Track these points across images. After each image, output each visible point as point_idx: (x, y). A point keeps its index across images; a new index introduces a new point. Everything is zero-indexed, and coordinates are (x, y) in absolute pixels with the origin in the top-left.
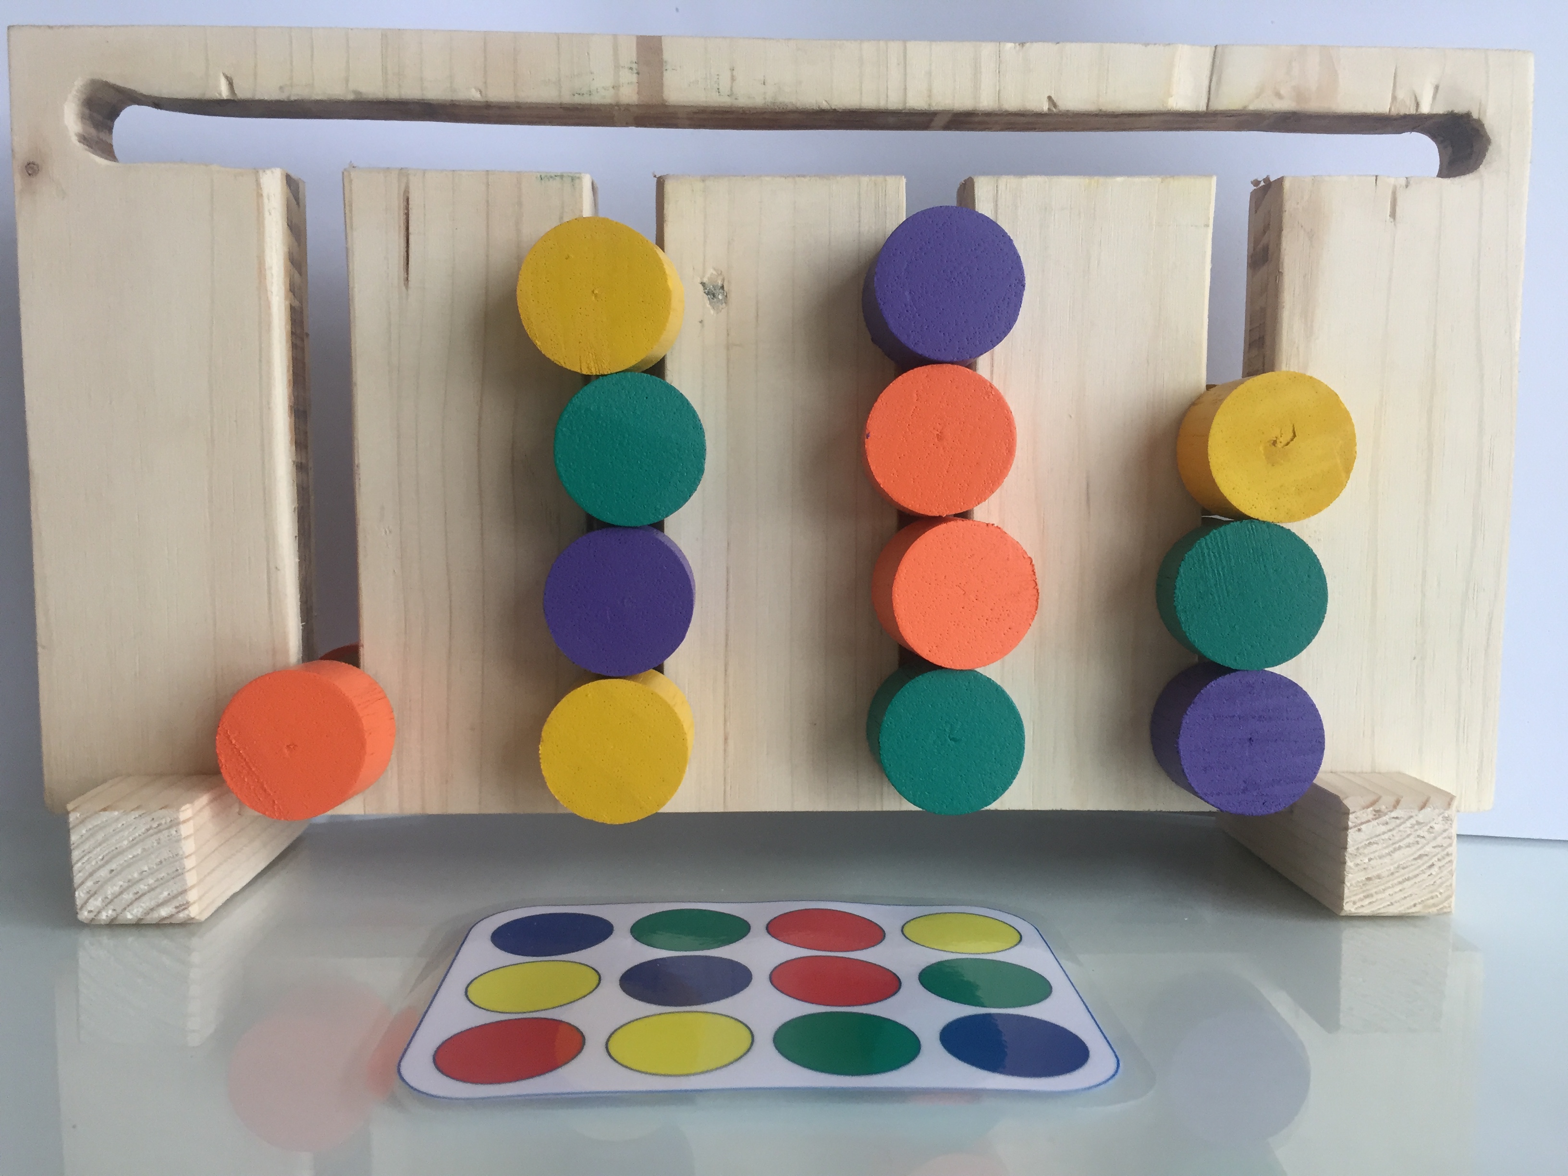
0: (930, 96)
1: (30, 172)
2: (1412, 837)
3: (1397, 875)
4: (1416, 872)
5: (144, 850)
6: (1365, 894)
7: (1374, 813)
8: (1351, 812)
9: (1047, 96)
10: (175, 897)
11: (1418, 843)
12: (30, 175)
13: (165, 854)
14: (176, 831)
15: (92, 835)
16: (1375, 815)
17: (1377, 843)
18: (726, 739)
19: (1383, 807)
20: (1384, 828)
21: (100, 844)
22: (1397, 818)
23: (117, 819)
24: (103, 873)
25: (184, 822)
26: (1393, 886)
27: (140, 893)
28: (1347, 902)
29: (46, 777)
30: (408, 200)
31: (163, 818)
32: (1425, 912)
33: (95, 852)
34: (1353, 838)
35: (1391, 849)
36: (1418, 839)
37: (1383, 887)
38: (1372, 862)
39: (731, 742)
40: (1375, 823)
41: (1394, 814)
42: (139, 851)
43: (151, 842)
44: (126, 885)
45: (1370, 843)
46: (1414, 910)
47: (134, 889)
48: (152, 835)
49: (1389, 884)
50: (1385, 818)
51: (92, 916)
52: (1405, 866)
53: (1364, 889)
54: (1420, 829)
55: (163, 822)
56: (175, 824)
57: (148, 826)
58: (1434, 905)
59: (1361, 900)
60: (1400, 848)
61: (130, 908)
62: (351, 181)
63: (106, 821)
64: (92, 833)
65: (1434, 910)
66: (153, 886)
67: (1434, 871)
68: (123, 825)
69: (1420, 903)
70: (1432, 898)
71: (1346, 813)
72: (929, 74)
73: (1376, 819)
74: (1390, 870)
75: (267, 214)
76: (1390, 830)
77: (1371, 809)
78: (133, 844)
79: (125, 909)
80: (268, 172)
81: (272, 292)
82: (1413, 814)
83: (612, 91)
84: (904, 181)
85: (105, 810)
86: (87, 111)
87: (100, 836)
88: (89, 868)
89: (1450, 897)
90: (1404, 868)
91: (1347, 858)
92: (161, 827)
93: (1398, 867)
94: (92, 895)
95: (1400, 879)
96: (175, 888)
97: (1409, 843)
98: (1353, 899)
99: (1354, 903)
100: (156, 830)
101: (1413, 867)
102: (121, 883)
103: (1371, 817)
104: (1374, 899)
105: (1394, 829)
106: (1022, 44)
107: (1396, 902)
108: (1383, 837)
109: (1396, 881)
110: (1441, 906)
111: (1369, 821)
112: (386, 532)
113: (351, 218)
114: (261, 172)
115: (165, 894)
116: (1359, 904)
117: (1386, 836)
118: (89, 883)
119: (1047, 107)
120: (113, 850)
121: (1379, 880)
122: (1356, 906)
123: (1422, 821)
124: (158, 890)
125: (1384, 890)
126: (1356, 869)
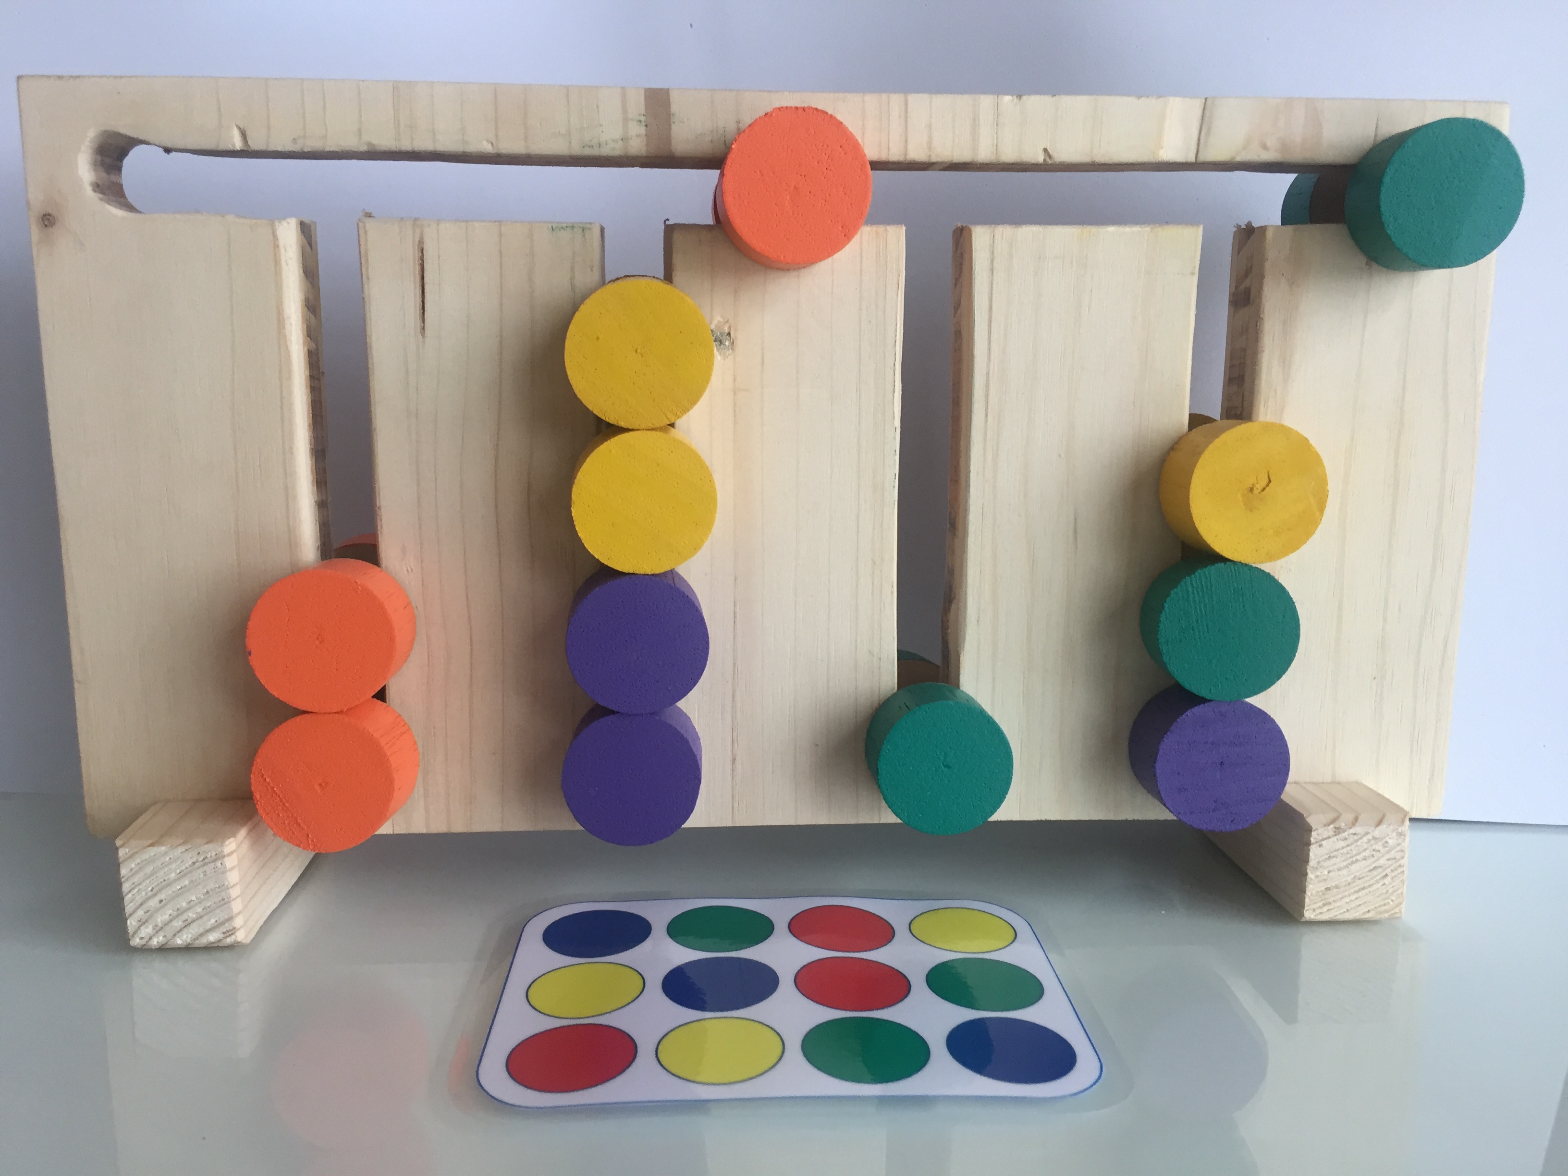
0: (930, 148)
1: (46, 223)
2: (1367, 851)
3: (1354, 884)
4: (1372, 882)
5: (192, 881)
6: (1323, 902)
7: (1334, 830)
8: (1313, 829)
9: (1042, 147)
10: (222, 923)
11: (1373, 856)
12: (46, 226)
13: (211, 886)
14: (221, 864)
15: (141, 869)
16: (1335, 832)
17: (1337, 857)
18: (734, 760)
19: (1343, 825)
20: (1343, 844)
21: (149, 877)
22: (1355, 834)
23: (165, 853)
24: (153, 903)
25: (229, 855)
26: (1349, 895)
27: (189, 920)
28: (1308, 910)
29: (87, 803)
30: (422, 250)
31: (209, 851)
32: (1378, 917)
33: (144, 884)
34: (1315, 853)
35: (1349, 861)
36: (1374, 853)
37: (1340, 896)
38: (1331, 874)
39: (738, 762)
40: (1335, 839)
41: (1352, 831)
42: (187, 882)
43: (198, 874)
44: (175, 913)
45: (1330, 857)
46: (1367, 916)
47: (184, 917)
48: (198, 868)
49: (1346, 893)
50: (1345, 834)
51: (143, 942)
52: (1361, 876)
53: (1323, 898)
54: (1376, 844)
55: (209, 856)
56: (220, 857)
57: (195, 860)
58: (1386, 911)
59: (1320, 907)
60: (1357, 861)
61: (180, 934)
62: (366, 232)
63: (155, 855)
64: (141, 867)
65: (1386, 915)
66: (201, 915)
67: (1387, 881)
68: (170, 858)
69: (1373, 910)
70: (1385, 905)
71: (1309, 830)
72: (930, 126)
73: (1336, 835)
74: (1347, 880)
75: (283, 264)
76: (1348, 846)
77: (1332, 826)
78: (181, 875)
79: (175, 935)
80: (284, 223)
81: (291, 341)
82: (1370, 831)
83: (620, 143)
84: (904, 228)
85: (152, 845)
86: (99, 158)
87: (149, 870)
88: (139, 899)
89: (1400, 904)
90: (1359, 879)
91: (1308, 871)
92: (206, 861)
93: (1355, 877)
94: (142, 923)
95: (1357, 889)
96: (221, 915)
97: (1365, 856)
98: (1313, 907)
99: (1314, 910)
100: (202, 863)
101: (1368, 878)
102: (171, 912)
103: (1331, 833)
104: (1331, 907)
105: (1352, 844)
106: (1020, 97)
107: (1351, 909)
108: (1341, 851)
109: (1352, 891)
110: (1392, 912)
111: (1329, 838)
112: (408, 570)
113: (367, 269)
114: (276, 223)
115: (213, 921)
116: (1318, 912)
117: (1345, 851)
118: (140, 913)
119: (1043, 158)
120: (161, 882)
121: (1337, 890)
122: (1314, 914)
123: (1378, 837)
124: (205, 918)
125: (1342, 898)
126: (1316, 880)
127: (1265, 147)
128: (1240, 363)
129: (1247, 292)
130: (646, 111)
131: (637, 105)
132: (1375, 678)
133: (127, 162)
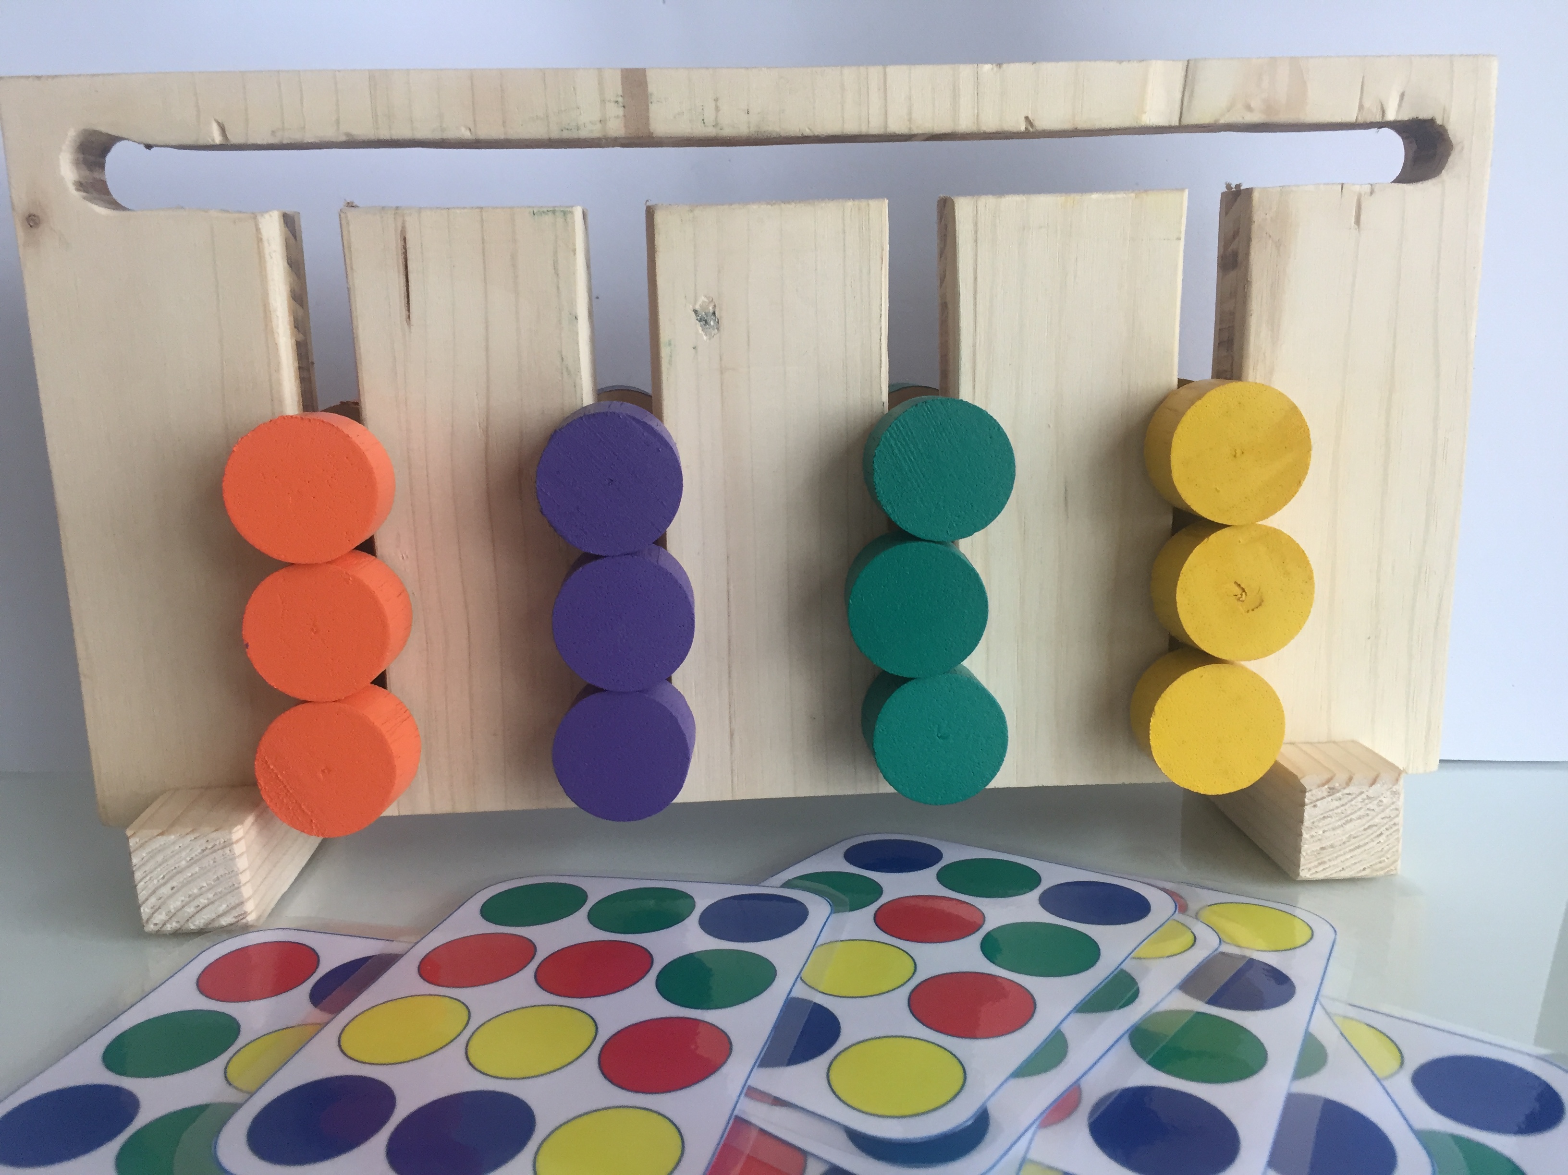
0: (910, 120)
1: (32, 225)
2: (1362, 810)
3: (1348, 844)
4: (1366, 841)
5: (201, 868)
6: (1320, 861)
7: (1329, 790)
8: (1307, 790)
9: (1023, 116)
10: (234, 908)
11: (1368, 815)
12: (31, 226)
13: (221, 871)
14: (230, 850)
15: (152, 857)
16: (1329, 792)
17: (1331, 817)
18: (732, 735)
19: (1337, 785)
20: (1337, 803)
21: (160, 865)
22: (1349, 794)
23: (174, 843)
24: (165, 891)
25: (237, 842)
26: (1344, 854)
27: (201, 906)
28: (1303, 870)
29: (98, 792)
30: (405, 239)
31: (217, 839)
32: (1374, 874)
33: (156, 872)
34: (1309, 814)
35: (1343, 821)
36: (1368, 812)
37: (1335, 855)
38: (1327, 834)
39: (736, 737)
40: (1329, 799)
41: (1347, 791)
42: (197, 869)
43: (207, 862)
44: (187, 899)
45: (1324, 817)
46: (1363, 874)
47: (195, 903)
48: (207, 856)
49: (1342, 852)
50: (1339, 795)
51: (156, 928)
52: (1355, 836)
53: (1318, 857)
54: (1370, 803)
55: (217, 843)
56: (228, 844)
57: (204, 848)
58: (1382, 869)
59: (1316, 867)
60: (1351, 820)
61: (193, 918)
62: (348, 223)
63: (165, 844)
64: (152, 855)
65: (1382, 873)
66: (212, 900)
67: (1382, 839)
68: (180, 847)
69: (1368, 868)
70: (1380, 862)
71: (1303, 791)
72: (910, 98)
73: (1330, 796)
74: (1342, 840)
75: (267, 257)
76: (1343, 805)
77: (1326, 786)
78: (192, 862)
79: (188, 920)
80: (267, 216)
81: (278, 334)
82: (1364, 790)
83: (598, 126)
84: (887, 201)
85: (162, 834)
86: (81, 156)
87: (160, 858)
88: (151, 887)
89: (1395, 861)
90: (1355, 838)
91: (1303, 831)
92: (216, 848)
93: (1350, 836)
94: (156, 910)
95: (1352, 847)
96: (232, 900)
97: (1360, 816)
98: (1309, 866)
99: (1310, 869)
100: (211, 851)
101: (1363, 837)
102: (183, 898)
103: (1325, 794)
104: (1327, 866)
105: (1346, 804)
106: (1000, 65)
107: (1347, 867)
108: (1336, 811)
109: (1347, 850)
110: (1388, 869)
111: (1323, 798)
112: (403, 558)
113: (351, 259)
114: (259, 218)
115: (224, 906)
116: (1313, 871)
117: (1339, 811)
118: (153, 900)
119: (1024, 127)
120: (173, 870)
121: (1332, 849)
122: (1311, 872)
123: (1372, 796)
124: (217, 903)
125: (1337, 857)
126: (1312, 840)
127: (1249, 108)
128: (1229, 327)
129: (1235, 254)
130: (623, 91)
131: (614, 87)
132: (1369, 638)
133: (110, 158)
